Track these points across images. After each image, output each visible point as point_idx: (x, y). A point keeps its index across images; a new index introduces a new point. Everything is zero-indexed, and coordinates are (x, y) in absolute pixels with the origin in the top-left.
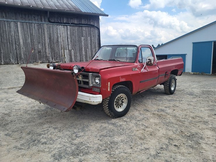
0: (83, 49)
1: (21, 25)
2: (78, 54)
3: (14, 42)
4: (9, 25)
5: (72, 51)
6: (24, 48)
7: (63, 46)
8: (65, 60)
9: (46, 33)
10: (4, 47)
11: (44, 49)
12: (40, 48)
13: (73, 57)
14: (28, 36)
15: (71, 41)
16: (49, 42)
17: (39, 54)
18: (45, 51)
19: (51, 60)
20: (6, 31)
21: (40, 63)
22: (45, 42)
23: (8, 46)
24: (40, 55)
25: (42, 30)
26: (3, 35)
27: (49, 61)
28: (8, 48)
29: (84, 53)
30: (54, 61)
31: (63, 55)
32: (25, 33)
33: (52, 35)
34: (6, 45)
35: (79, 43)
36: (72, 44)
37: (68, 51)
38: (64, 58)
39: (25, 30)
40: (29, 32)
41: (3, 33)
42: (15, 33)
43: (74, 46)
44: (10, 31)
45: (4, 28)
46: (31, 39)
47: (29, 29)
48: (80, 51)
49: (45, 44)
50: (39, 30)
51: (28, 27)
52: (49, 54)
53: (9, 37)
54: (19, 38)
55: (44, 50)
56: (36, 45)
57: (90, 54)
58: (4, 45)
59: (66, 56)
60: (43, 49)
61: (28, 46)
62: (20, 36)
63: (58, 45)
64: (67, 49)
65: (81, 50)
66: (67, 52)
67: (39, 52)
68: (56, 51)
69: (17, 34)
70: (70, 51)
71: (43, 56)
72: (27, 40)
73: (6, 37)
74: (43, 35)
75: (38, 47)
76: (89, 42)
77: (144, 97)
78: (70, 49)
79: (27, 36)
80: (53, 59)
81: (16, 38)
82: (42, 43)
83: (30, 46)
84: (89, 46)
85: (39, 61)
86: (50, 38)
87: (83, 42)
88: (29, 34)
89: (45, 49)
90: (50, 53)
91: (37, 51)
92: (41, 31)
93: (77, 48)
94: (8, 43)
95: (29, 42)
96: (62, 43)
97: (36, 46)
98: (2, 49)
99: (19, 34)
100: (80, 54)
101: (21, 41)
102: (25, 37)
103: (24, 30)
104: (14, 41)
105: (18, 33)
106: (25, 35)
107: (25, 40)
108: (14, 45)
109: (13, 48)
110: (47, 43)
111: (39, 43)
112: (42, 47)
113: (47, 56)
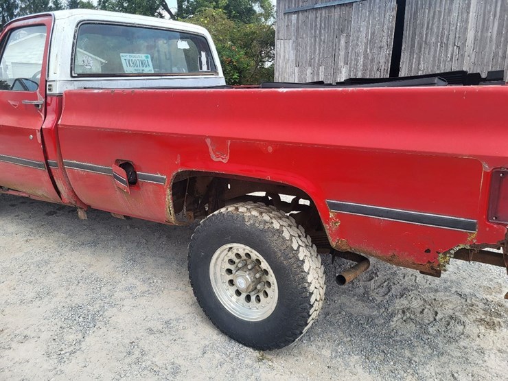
3: (451, 41)
6: (473, 56)
10: (429, 54)
14: (495, 16)
20: (440, 12)
23: (436, 51)
26: (433, 24)
28: (434, 57)
32: (488, 7)
34: (432, 51)
40: (499, 5)
41: (434, 18)
42: (460, 14)
44: (450, 11)
45: (438, 5)
46: (501, 26)
53: (443, 29)
54: (466, 29)
58: (430, 49)
61: (484, 48)
62: (470, 20)
69: (465, 15)
72: (487, 30)
73: (438, 27)
79: (492, 18)
81: (458, 29)
83: (491, 47)
88: (498, 9)
94: (439, 44)
95: (491, 37)
98: (424, 60)
99: (471, 13)
101: (471, 35)
102: (483, 22)
104: (452, 37)
105: (468, 13)
106: (484, 15)
107: (482, 31)
108: (450, 49)
109: (446, 56)
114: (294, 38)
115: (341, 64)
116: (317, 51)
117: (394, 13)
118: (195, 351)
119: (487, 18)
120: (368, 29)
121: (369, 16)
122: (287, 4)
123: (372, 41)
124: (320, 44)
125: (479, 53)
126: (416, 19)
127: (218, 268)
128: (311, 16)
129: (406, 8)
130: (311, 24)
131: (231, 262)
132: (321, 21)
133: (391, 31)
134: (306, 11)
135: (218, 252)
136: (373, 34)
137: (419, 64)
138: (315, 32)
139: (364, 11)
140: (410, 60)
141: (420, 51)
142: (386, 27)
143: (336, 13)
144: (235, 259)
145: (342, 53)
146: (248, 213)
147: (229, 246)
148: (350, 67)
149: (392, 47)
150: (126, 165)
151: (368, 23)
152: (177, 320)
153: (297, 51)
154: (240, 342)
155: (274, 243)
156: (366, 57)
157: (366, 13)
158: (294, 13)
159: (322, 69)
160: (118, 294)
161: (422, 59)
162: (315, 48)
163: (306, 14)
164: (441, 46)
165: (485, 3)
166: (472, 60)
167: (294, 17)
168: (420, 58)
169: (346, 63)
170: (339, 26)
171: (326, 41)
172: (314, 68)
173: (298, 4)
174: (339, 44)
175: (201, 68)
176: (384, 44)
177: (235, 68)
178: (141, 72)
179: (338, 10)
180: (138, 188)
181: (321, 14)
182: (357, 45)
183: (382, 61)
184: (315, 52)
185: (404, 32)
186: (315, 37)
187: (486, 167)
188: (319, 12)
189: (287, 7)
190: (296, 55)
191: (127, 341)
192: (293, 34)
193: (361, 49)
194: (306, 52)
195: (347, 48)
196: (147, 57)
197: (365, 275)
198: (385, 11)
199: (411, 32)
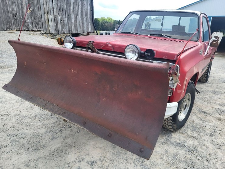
0: (72, 16)
2: (66, 23)
5: (59, 17)
7: (46, 10)
8: (50, 29)
11: (21, 11)
12: (16, 10)
13: (59, 25)
15: (57, 4)
16: (27, 2)
17: (14, 19)
18: (23, 16)
19: (31, 27)
21: (16, 30)
22: (22, 2)
24: (16, 19)
27: (28, 29)
29: (73, 21)
30: (35, 29)
31: (47, 21)
35: (67, 7)
36: (58, 8)
37: (52, 16)
38: (48, 26)
43: (60, 10)
48: (68, 18)
49: (22, 5)
52: (28, 19)
55: (21, 13)
56: (9, 5)
57: (81, 22)
59: (50, 23)
60: (19, 12)
63: (39, 8)
64: (52, 14)
65: (69, 16)
66: (51, 18)
67: (15, 16)
68: (38, 15)
70: (55, 17)
71: (21, 22)
75: (12, 8)
76: (80, 6)
77: (200, 93)
78: (55, 14)
80: (34, 27)
82: (18, 3)
84: (80, 13)
85: (15, 28)
87: (72, 6)
90: (30, 18)
91: (10, 14)
93: (64, 14)
96: (45, 5)
97: (9, 7)
100: (68, 21)
110: (25, 3)
111: (13, 2)
112: (18, 9)
113: (26, 21)
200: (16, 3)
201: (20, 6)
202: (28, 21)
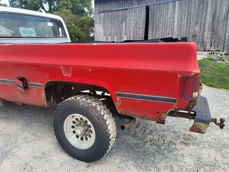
1: (179, 4)
3: (168, 26)
4: (167, 7)
6: (177, 32)
9: (209, 8)
11: (202, 31)
12: (197, 31)
16: (211, 21)
17: (193, 39)
18: (203, 35)
19: (208, 47)
20: (163, 14)
22: (205, 21)
23: (162, 30)
24: (195, 40)
25: (205, 4)
26: (161, 19)
27: (205, 49)
28: (162, 33)
30: (212, 49)
32: (182, 12)
33: (218, 10)
34: (161, 30)
39: (183, 9)
40: (186, 11)
41: (161, 16)
42: (171, 15)
44: (167, 13)
45: (162, 11)
46: (187, 20)
47: (187, 7)
49: (204, 24)
50: (199, 6)
51: (187, 5)
52: (207, 38)
53: (165, 21)
54: (174, 21)
55: (201, 33)
56: (192, 26)
58: (160, 29)
61: (181, 29)
62: (175, 18)
67: (194, 36)
68: (220, 33)
69: (173, 15)
71: (199, 42)
72: (182, 22)
73: (163, 20)
74: (204, 11)
79: (184, 17)
80: (212, 47)
81: (171, 21)
82: (201, 23)
83: (184, 29)
86: (214, 16)
88: (186, 13)
89: (204, 31)
90: (210, 38)
91: (191, 35)
92: (203, 6)
94: (164, 27)
95: (184, 25)
97: (192, 28)
99: (176, 15)
101: (176, 24)
102: (181, 18)
103: (181, 9)
104: (168, 24)
105: (175, 14)
106: (181, 16)
107: (180, 22)
108: (168, 29)
109: (167, 32)
110: (208, 22)
111: (196, 23)
112: (199, 30)
113: (205, 41)
114: (102, 23)
115: (123, 35)
116: (113, 29)
117: (145, 14)
118: (57, 165)
119: (182, 17)
120: (134, 20)
121: (134, 15)
122: (99, 8)
123: (136, 26)
124: (114, 26)
125: (179, 31)
126: (154, 16)
127: (68, 126)
128: (110, 14)
129: (150, 12)
130: (110, 17)
131: (74, 122)
132: (114, 16)
133: (144, 21)
134: (108, 11)
135: (68, 118)
136: (136, 22)
137: (156, 35)
138: (112, 21)
139: (132, 13)
140: (152, 33)
141: (156, 30)
142: (142, 20)
143: (120, 13)
144: (75, 121)
145: (124, 30)
146: (81, 100)
147: (72, 115)
148: (127, 37)
149: (144, 28)
150: (22, 79)
151: (134, 18)
152: (49, 151)
153: (104, 29)
154: (78, 160)
155: (93, 112)
156: (134, 32)
157: (133, 13)
158: (103, 12)
159: (115, 37)
160: (19, 141)
161: (157, 33)
162: (112, 28)
163: (108, 13)
164: (164, 28)
165: (181, 11)
166: (177, 34)
167: (102, 14)
168: (156, 33)
169: (126, 35)
170: (122, 18)
171: (117, 25)
172: (112, 37)
173: (104, 8)
174: (122, 26)
175: (59, 35)
176: (141, 27)
177: (77, 36)
178: (30, 36)
179: (121, 11)
180: (29, 90)
181: (114, 13)
182: (130, 27)
183: (141, 34)
184: (112, 30)
185: (149, 22)
186: (112, 23)
187: (179, 76)
188: (113, 12)
189: (99, 10)
190: (104, 31)
191: (23, 163)
192: (102, 21)
193: (131, 29)
194: (108, 29)
195: (126, 28)
196: (32, 29)
197: (134, 126)
198: (141, 13)
199: (152, 22)
200: (199, 24)
201: (203, 26)
202: (207, 40)
